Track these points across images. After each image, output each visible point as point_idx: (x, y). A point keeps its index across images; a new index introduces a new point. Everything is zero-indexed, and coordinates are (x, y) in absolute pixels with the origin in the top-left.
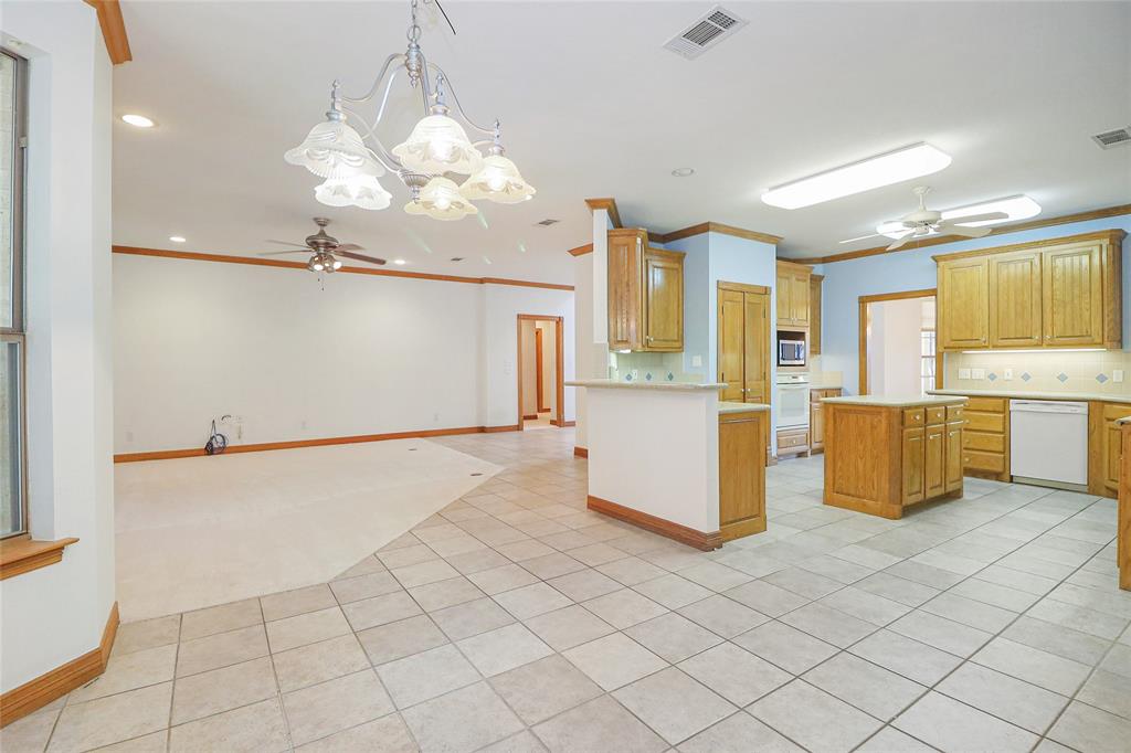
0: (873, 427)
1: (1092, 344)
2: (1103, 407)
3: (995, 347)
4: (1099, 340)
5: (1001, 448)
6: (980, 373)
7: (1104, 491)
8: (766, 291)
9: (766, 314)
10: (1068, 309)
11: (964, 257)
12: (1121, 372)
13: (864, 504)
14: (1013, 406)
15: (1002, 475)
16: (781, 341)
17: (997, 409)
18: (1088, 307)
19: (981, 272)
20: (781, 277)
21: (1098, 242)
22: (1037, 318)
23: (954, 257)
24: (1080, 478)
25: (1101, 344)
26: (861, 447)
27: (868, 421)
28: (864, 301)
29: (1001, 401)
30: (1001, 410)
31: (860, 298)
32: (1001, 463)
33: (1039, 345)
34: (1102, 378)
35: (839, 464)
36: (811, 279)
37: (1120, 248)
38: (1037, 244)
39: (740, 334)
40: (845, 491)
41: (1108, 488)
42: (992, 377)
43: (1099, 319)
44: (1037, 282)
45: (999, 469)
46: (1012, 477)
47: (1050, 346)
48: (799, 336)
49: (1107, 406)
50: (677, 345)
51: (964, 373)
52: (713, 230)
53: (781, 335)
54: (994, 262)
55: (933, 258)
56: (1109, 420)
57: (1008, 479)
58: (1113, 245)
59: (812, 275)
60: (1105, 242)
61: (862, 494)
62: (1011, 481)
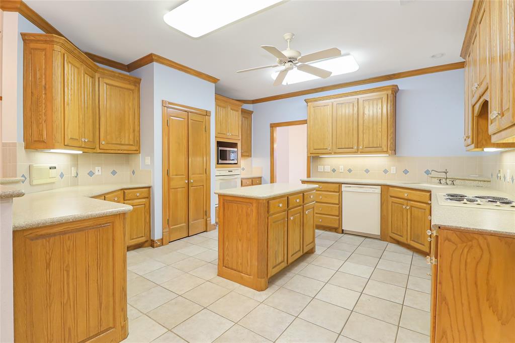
0: (247, 215)
1: (383, 152)
2: (388, 189)
3: (335, 153)
4: (385, 149)
5: (337, 214)
6: (328, 169)
7: (388, 238)
8: (207, 114)
9: (207, 130)
10: (371, 131)
11: (320, 100)
12: (395, 168)
13: (242, 277)
14: (344, 188)
15: (337, 229)
16: (220, 148)
17: (336, 190)
18: (381, 130)
19: (328, 110)
20: (219, 106)
21: (385, 92)
22: (356, 136)
23: (315, 100)
24: (377, 231)
25: (386, 152)
26: (240, 231)
27: (244, 211)
28: (273, 126)
29: (338, 185)
30: (338, 191)
31: (271, 124)
32: (338, 222)
33: (356, 152)
34: (386, 171)
35: (227, 244)
36: (242, 111)
37: (396, 97)
38: (356, 93)
39: (185, 142)
40: (230, 266)
41: (390, 237)
42: (334, 171)
43: (386, 138)
44: (356, 116)
45: (336, 226)
46: (343, 230)
47: (362, 152)
48: (234, 145)
49: (391, 188)
50: (134, 148)
51: (320, 168)
52: (157, 61)
53: (219, 144)
54: (335, 103)
55: (305, 100)
56: (391, 197)
57: (341, 231)
58: (393, 94)
59: (242, 109)
60: (390, 92)
61: (240, 270)
62: (343, 233)
